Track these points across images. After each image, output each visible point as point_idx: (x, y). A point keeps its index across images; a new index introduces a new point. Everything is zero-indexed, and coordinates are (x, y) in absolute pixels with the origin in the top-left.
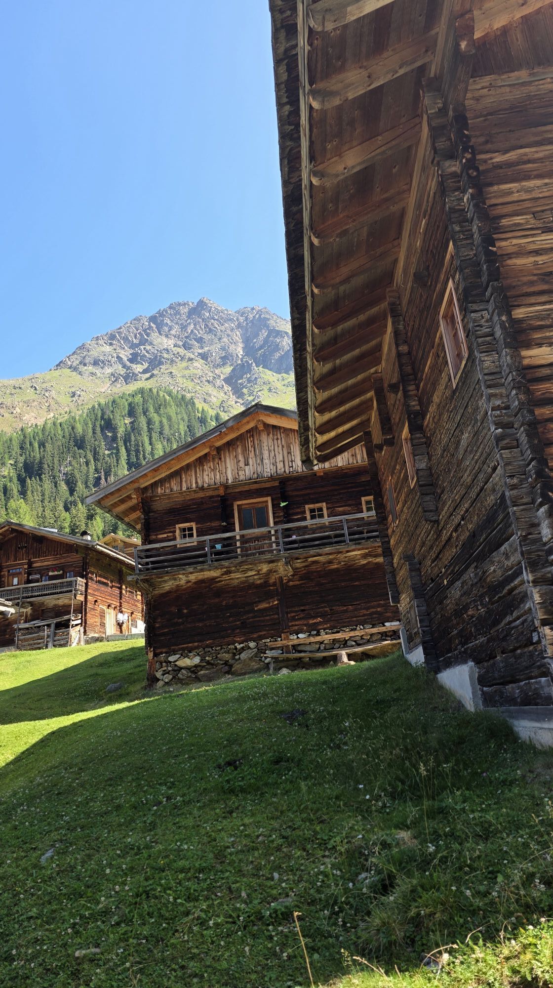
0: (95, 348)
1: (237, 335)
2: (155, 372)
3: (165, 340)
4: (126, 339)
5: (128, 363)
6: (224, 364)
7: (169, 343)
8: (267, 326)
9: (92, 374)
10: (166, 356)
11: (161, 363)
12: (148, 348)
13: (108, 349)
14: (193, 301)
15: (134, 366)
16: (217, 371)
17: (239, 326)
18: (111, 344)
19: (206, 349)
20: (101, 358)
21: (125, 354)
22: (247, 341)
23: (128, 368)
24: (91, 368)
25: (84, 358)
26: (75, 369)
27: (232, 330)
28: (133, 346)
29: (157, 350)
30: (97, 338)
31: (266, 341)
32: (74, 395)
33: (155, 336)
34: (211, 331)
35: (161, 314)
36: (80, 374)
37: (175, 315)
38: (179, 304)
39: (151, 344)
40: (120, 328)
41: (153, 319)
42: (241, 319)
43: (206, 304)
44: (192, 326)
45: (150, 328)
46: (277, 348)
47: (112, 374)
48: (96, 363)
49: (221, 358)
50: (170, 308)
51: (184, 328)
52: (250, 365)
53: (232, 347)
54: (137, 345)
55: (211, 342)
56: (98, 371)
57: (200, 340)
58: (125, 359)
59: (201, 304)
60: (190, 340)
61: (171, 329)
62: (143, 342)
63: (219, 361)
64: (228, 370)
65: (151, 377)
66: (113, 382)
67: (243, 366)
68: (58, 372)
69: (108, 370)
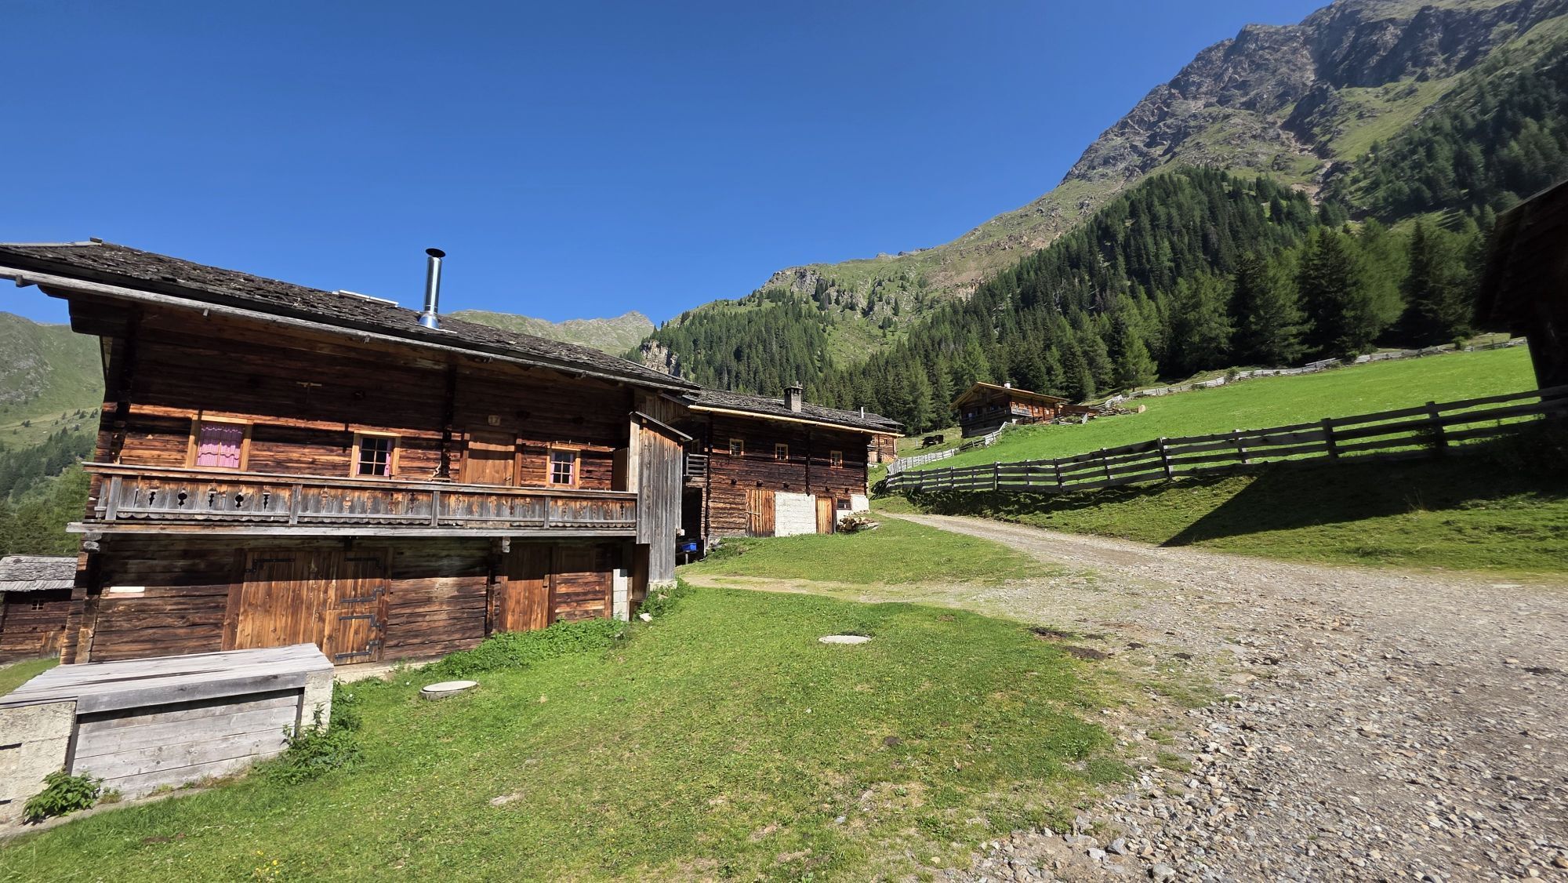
0: (1104, 145)
1: (1305, 56)
4: (1141, 122)
16: (1270, 118)
17: (1307, 41)
18: (1123, 134)
29: (1182, 120)
30: (1106, 133)
35: (1185, 73)
36: (1090, 180)
37: (1204, 66)
40: (1133, 111)
41: (1175, 84)
43: (1249, 33)
44: (1231, 70)
49: (1278, 97)
55: (1260, 81)
59: (1244, 36)
60: (1229, 90)
61: (1199, 85)
64: (1289, 109)
66: (1128, 177)
68: (1065, 186)
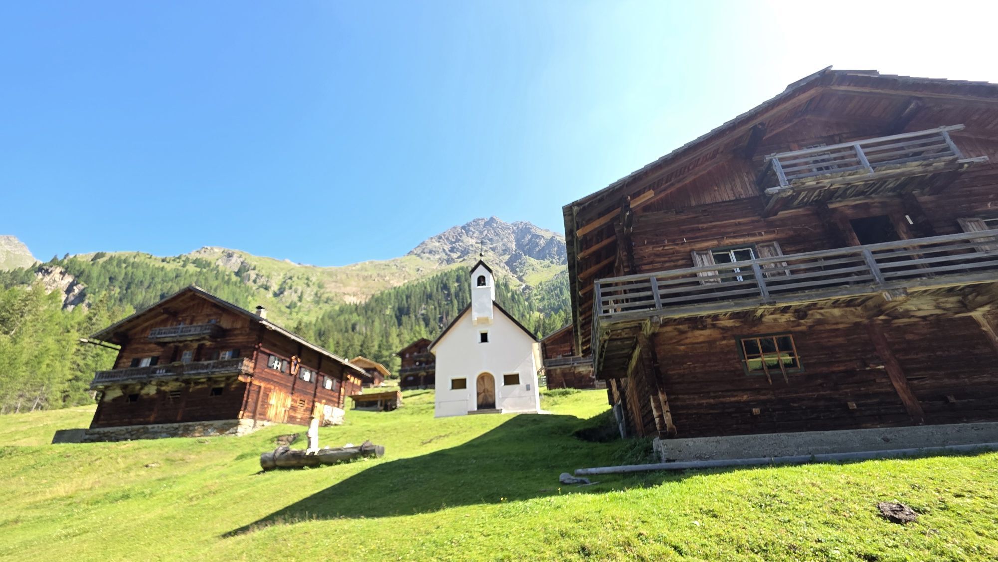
2: (465, 257)
3: (470, 239)
5: (449, 253)
6: (505, 254)
7: (472, 241)
8: (530, 232)
9: (428, 258)
10: (471, 248)
11: (468, 253)
12: (460, 244)
13: (437, 244)
14: (487, 218)
15: (452, 254)
19: (494, 245)
20: (434, 249)
21: (447, 247)
22: (518, 241)
23: (449, 255)
24: (427, 255)
25: (424, 249)
26: (419, 255)
27: (510, 234)
28: (451, 243)
31: (530, 240)
32: (418, 270)
33: (464, 237)
34: (497, 234)
38: (479, 219)
39: (462, 241)
42: (515, 228)
45: (462, 232)
46: (537, 244)
47: (440, 259)
48: (430, 252)
50: (474, 221)
51: (481, 232)
52: (521, 255)
53: (510, 244)
54: (454, 242)
56: (431, 256)
57: (491, 240)
58: (447, 250)
62: (457, 240)
63: (501, 252)
65: (464, 260)
67: (516, 255)
69: (437, 256)
